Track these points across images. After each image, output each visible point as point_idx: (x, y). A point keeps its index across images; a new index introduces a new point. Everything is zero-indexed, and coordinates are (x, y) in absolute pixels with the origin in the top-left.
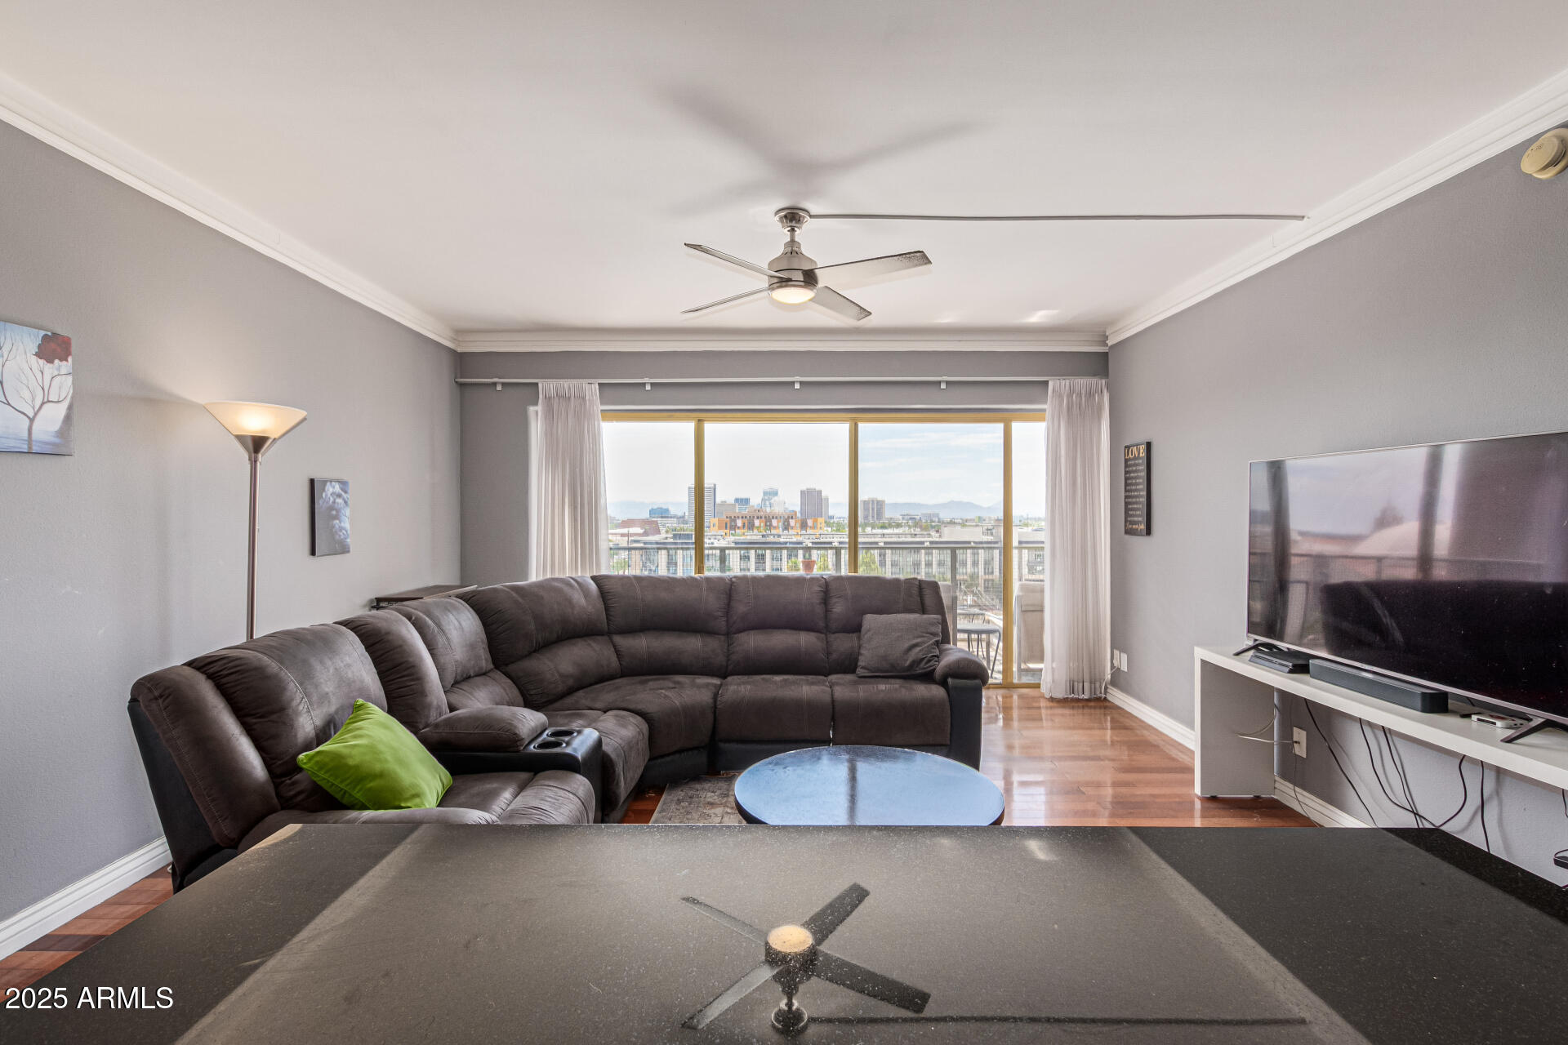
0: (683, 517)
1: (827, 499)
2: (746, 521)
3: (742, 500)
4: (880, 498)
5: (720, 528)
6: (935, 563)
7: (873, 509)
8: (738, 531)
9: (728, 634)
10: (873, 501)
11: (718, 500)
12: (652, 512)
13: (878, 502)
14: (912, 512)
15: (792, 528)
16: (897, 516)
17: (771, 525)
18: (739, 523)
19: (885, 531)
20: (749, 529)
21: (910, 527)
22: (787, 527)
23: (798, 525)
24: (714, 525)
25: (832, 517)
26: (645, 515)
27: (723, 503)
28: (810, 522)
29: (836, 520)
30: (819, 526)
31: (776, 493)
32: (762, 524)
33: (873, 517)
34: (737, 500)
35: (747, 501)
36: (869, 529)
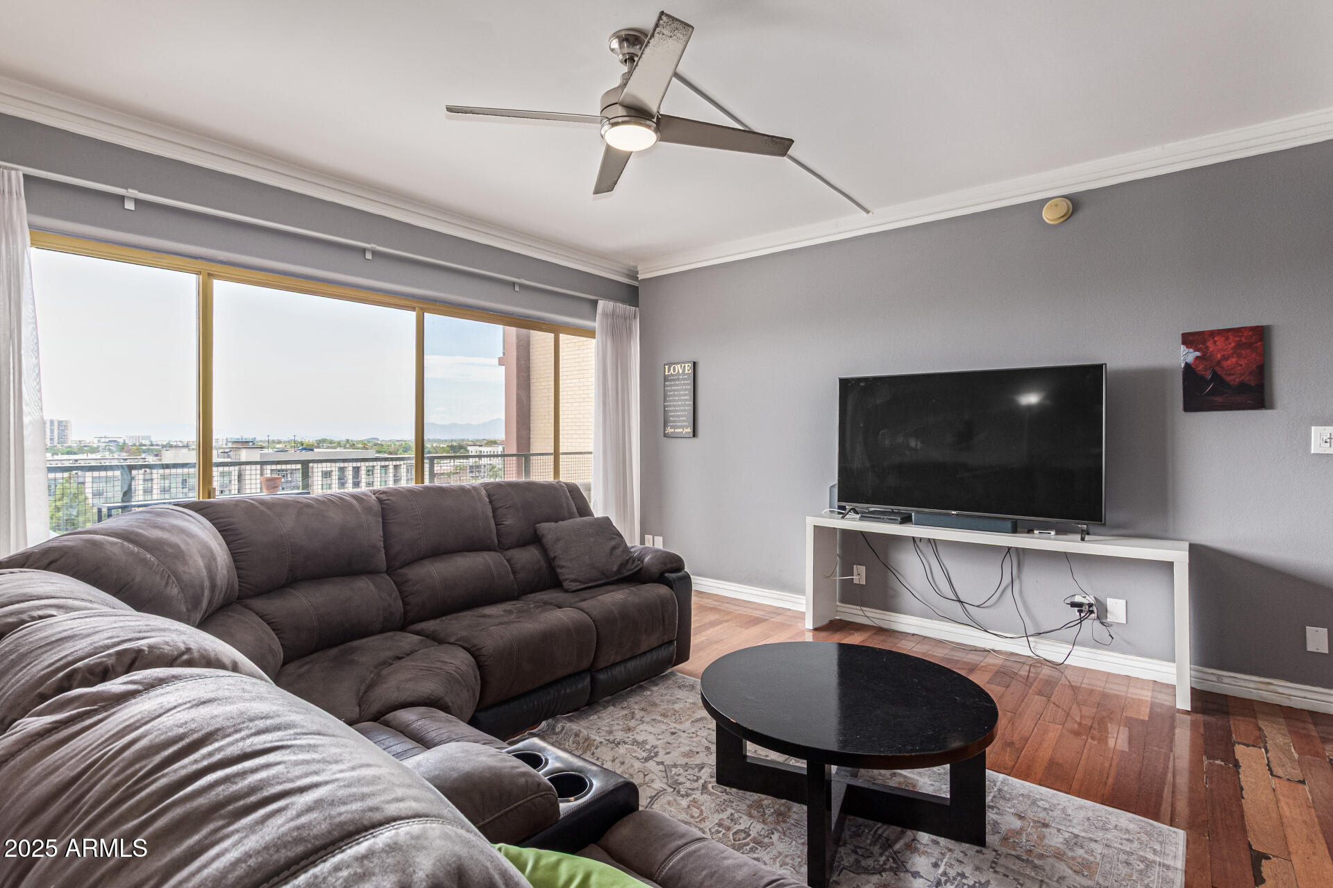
9: (390, 571)
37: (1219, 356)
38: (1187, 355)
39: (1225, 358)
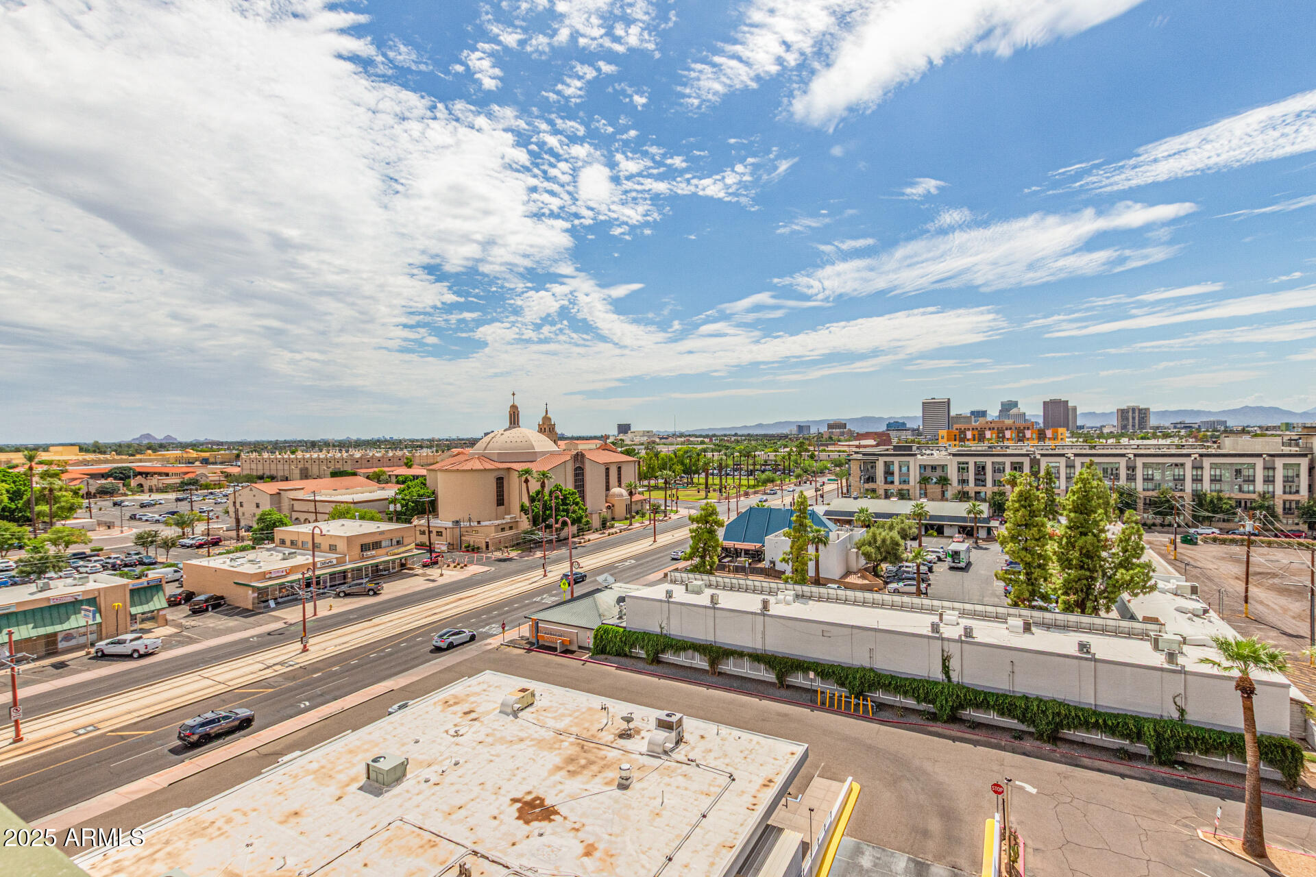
0: (918, 430)
1: (1075, 409)
2: (976, 433)
3: (978, 412)
4: (1142, 406)
5: (948, 440)
6: (1206, 478)
7: (1134, 418)
8: (967, 443)
10: (1134, 410)
11: (953, 413)
12: (889, 425)
13: (1140, 410)
14: (1188, 420)
15: (1028, 439)
16: (1166, 422)
17: (1004, 437)
18: (969, 435)
19: (1146, 442)
20: (980, 440)
21: (1181, 438)
22: (1021, 439)
23: (1034, 436)
24: (943, 438)
25: (1082, 427)
26: (882, 428)
27: (959, 417)
28: (1049, 433)
29: (1086, 431)
30: (1060, 437)
31: (1015, 404)
32: (994, 436)
33: (1134, 426)
34: (972, 413)
35: (984, 414)
36: (1127, 439)
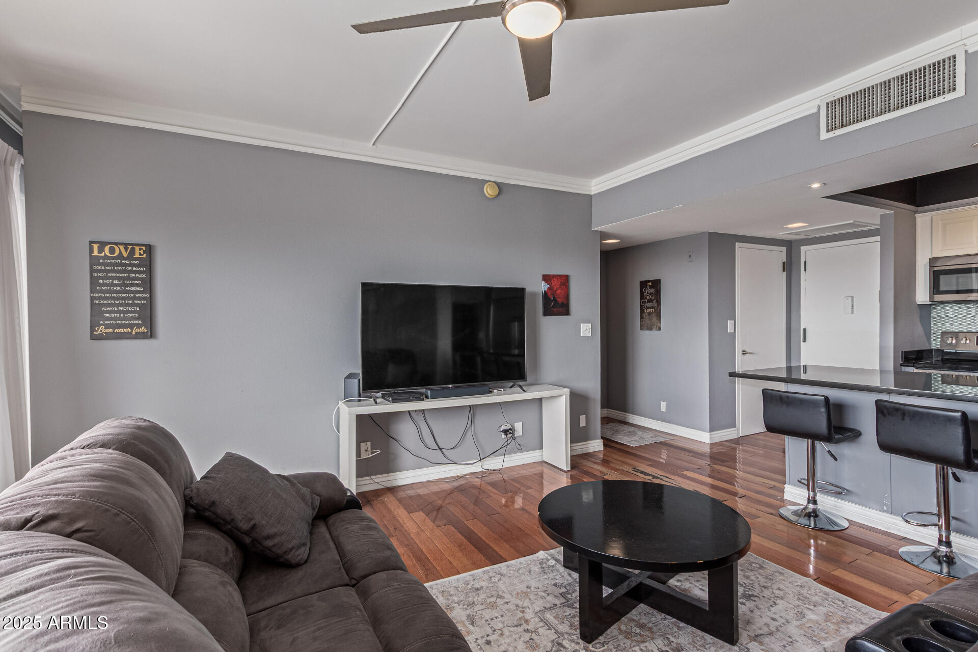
37: (555, 288)
38: (544, 287)
39: (557, 290)
